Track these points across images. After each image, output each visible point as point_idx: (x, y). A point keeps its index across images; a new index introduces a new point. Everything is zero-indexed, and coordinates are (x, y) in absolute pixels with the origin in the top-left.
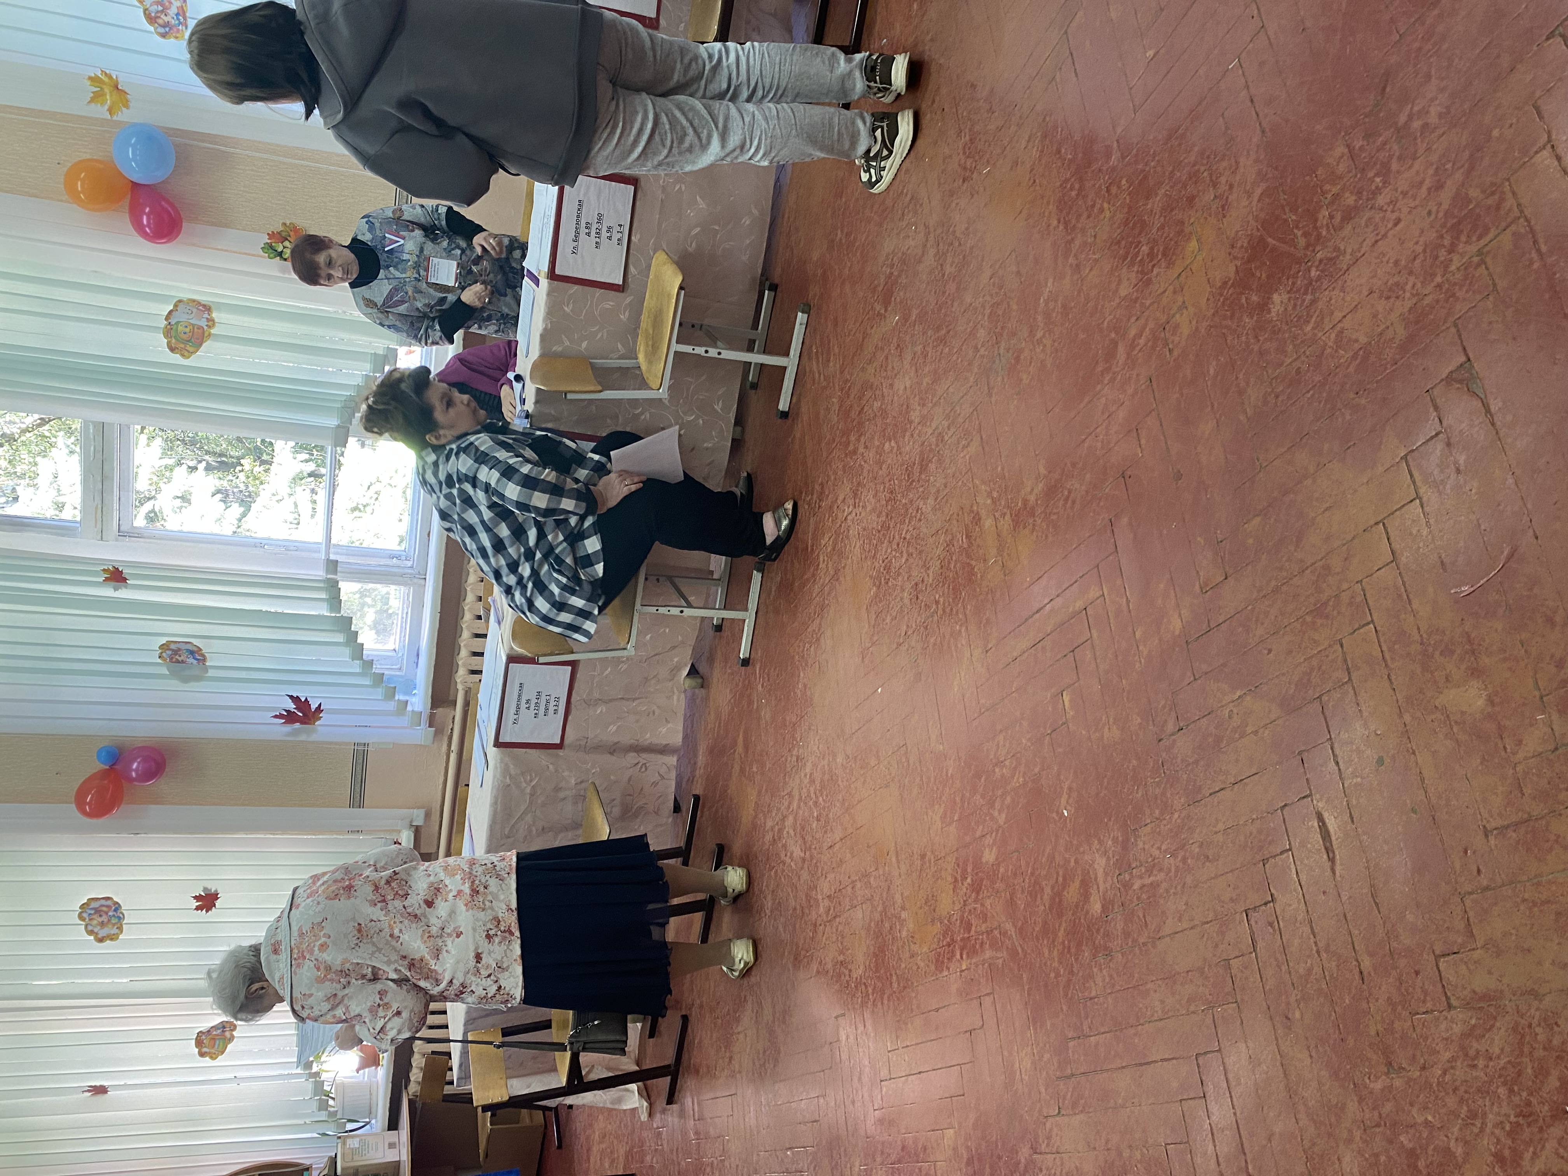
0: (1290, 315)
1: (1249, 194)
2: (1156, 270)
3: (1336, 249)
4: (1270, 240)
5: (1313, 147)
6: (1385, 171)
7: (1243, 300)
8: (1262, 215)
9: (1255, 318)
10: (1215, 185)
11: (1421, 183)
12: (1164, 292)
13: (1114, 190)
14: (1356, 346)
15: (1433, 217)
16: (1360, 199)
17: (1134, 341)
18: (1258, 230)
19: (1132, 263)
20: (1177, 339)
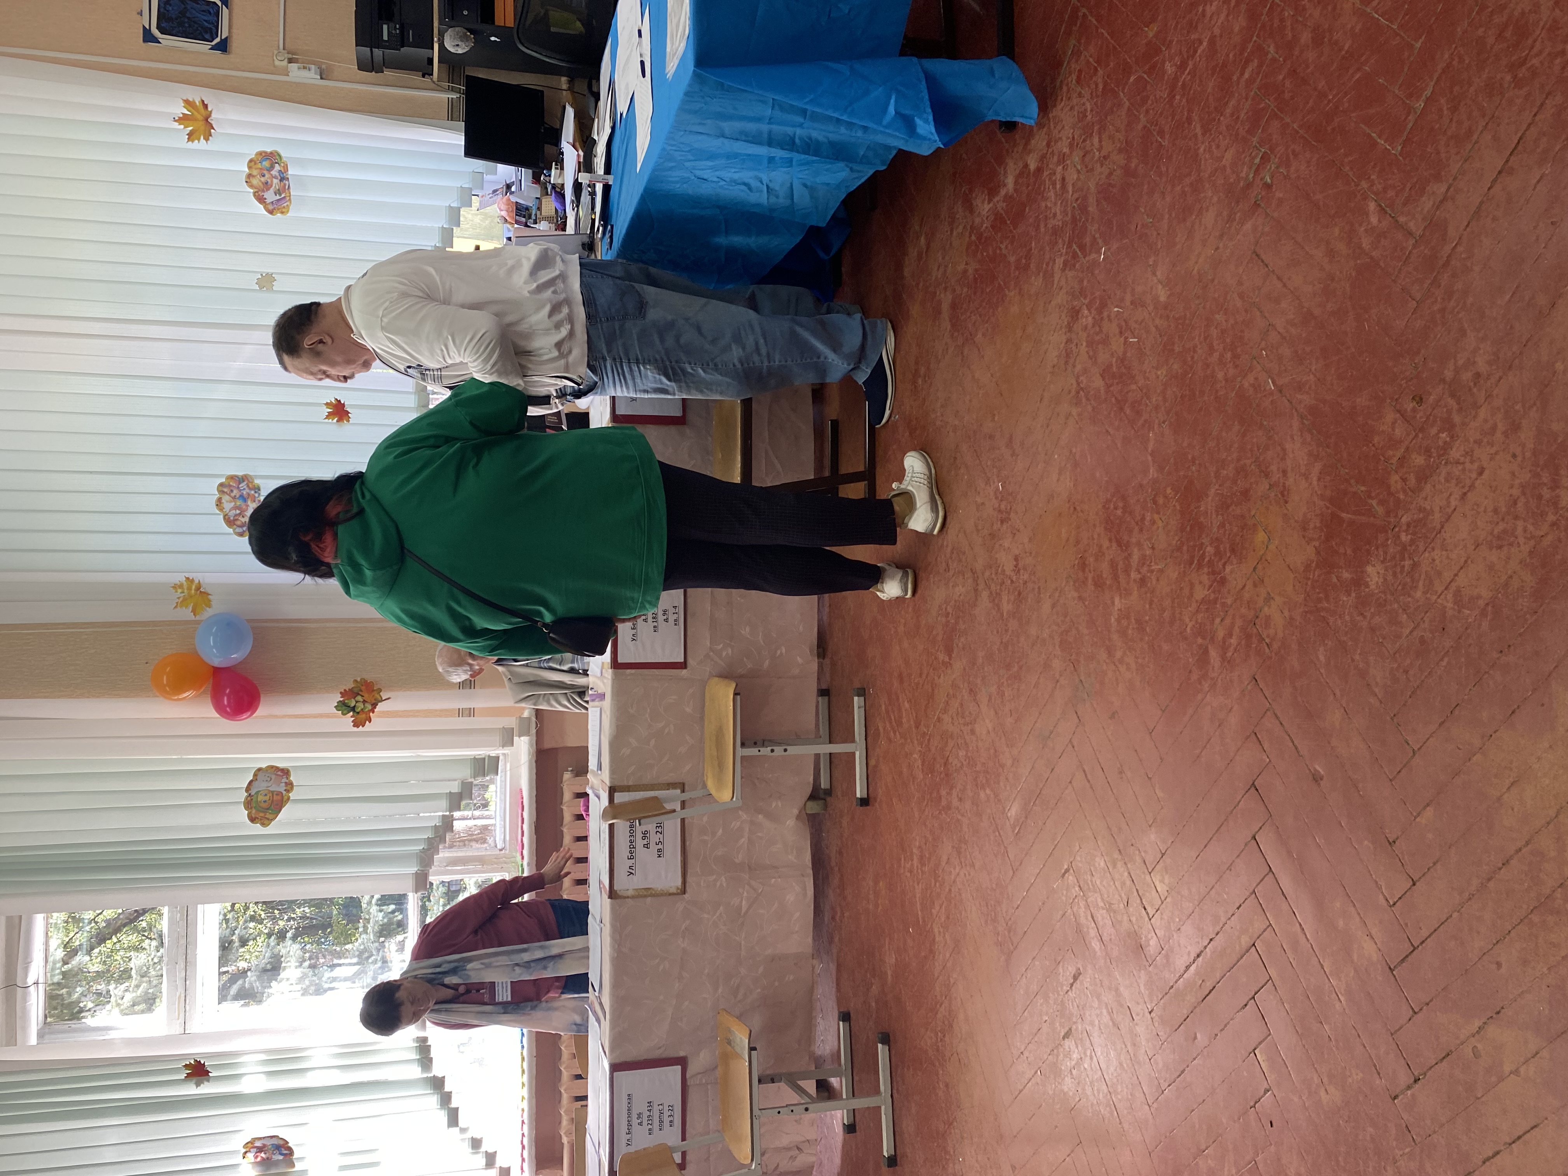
0: (1392, 585)
1: (1306, 476)
2: (1228, 569)
3: (1421, 510)
4: (1344, 515)
5: (1361, 419)
6: (1449, 426)
7: (1335, 580)
8: (1328, 493)
9: (1353, 595)
10: (1267, 475)
11: (1494, 428)
12: (1244, 587)
13: (1161, 501)
14: (1481, 603)
15: (1519, 459)
16: (1430, 456)
17: (1224, 642)
18: (1328, 508)
19: (1200, 566)
20: (1271, 632)
